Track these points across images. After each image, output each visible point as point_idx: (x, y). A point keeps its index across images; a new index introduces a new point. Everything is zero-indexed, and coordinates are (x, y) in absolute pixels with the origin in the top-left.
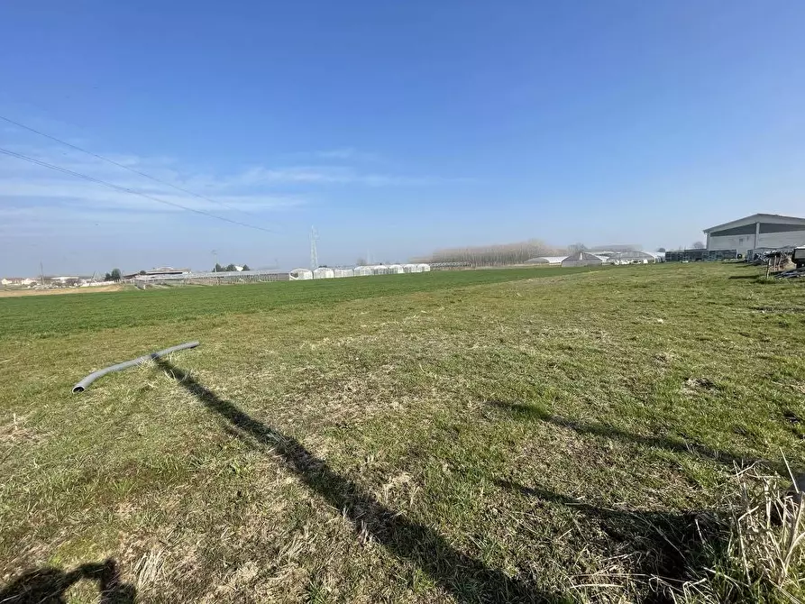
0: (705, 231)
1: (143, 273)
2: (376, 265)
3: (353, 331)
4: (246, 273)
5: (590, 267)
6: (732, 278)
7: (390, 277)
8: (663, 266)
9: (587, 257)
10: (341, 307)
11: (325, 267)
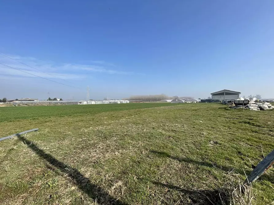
0: (211, 94)
1: (17, 100)
2: (111, 100)
3: (101, 124)
4: (61, 101)
5: (179, 103)
6: (219, 108)
7: (115, 104)
8: (200, 104)
9: (179, 100)
10: (97, 115)
11: (92, 100)
